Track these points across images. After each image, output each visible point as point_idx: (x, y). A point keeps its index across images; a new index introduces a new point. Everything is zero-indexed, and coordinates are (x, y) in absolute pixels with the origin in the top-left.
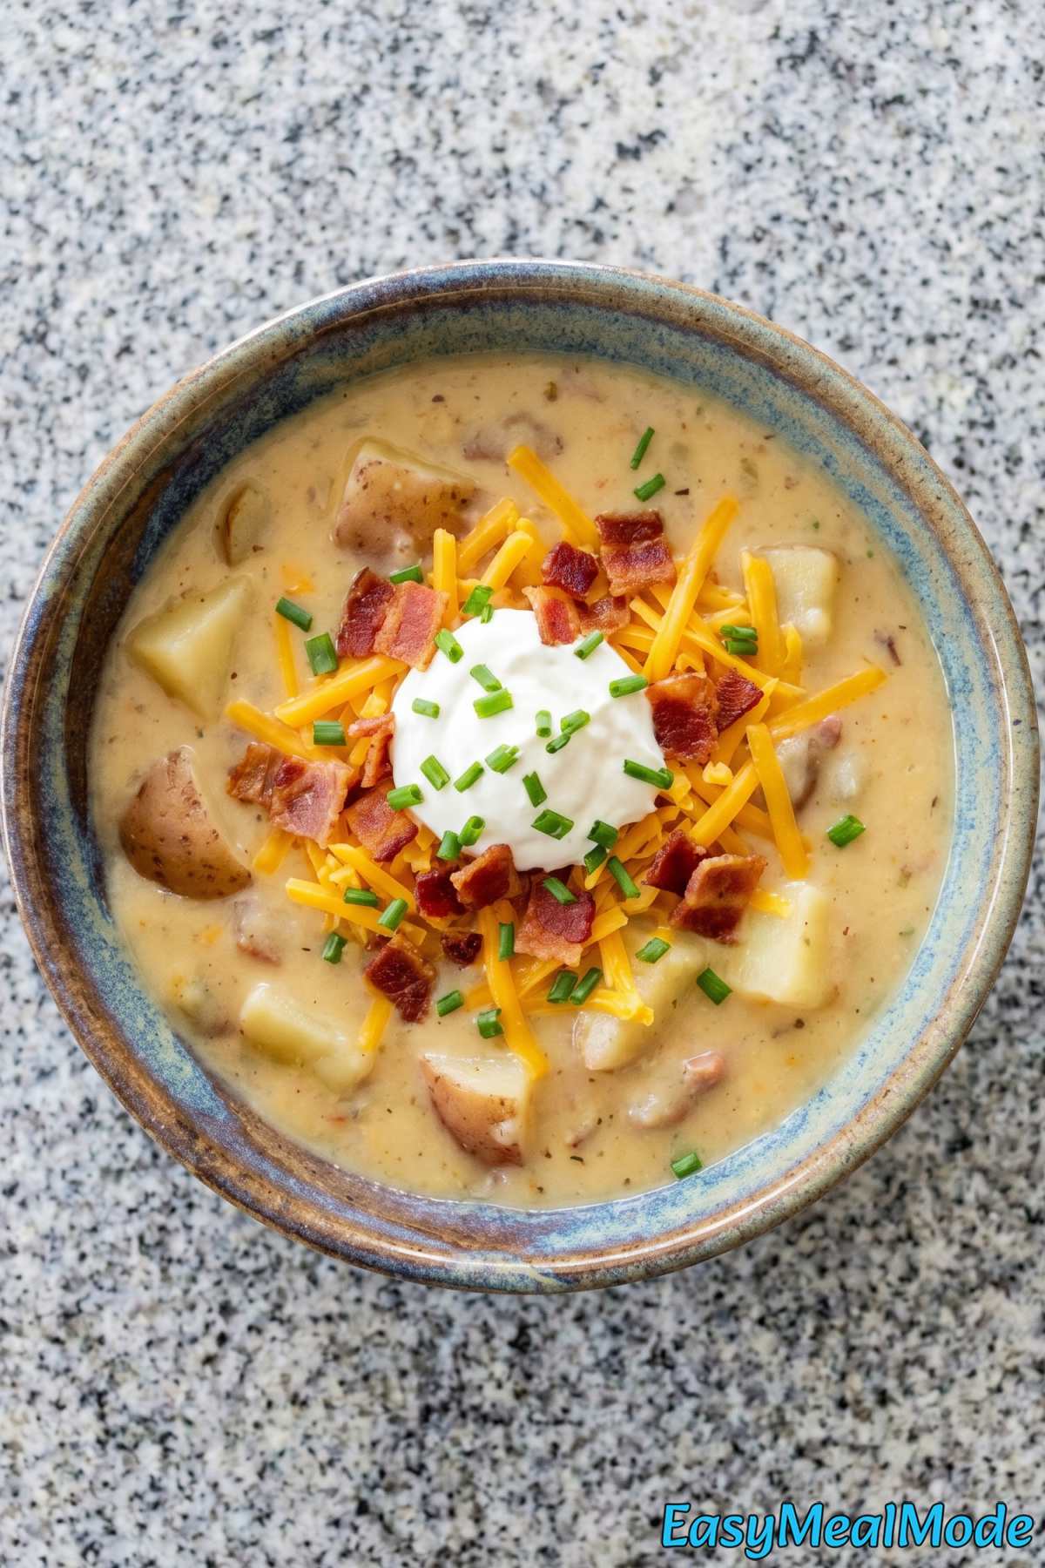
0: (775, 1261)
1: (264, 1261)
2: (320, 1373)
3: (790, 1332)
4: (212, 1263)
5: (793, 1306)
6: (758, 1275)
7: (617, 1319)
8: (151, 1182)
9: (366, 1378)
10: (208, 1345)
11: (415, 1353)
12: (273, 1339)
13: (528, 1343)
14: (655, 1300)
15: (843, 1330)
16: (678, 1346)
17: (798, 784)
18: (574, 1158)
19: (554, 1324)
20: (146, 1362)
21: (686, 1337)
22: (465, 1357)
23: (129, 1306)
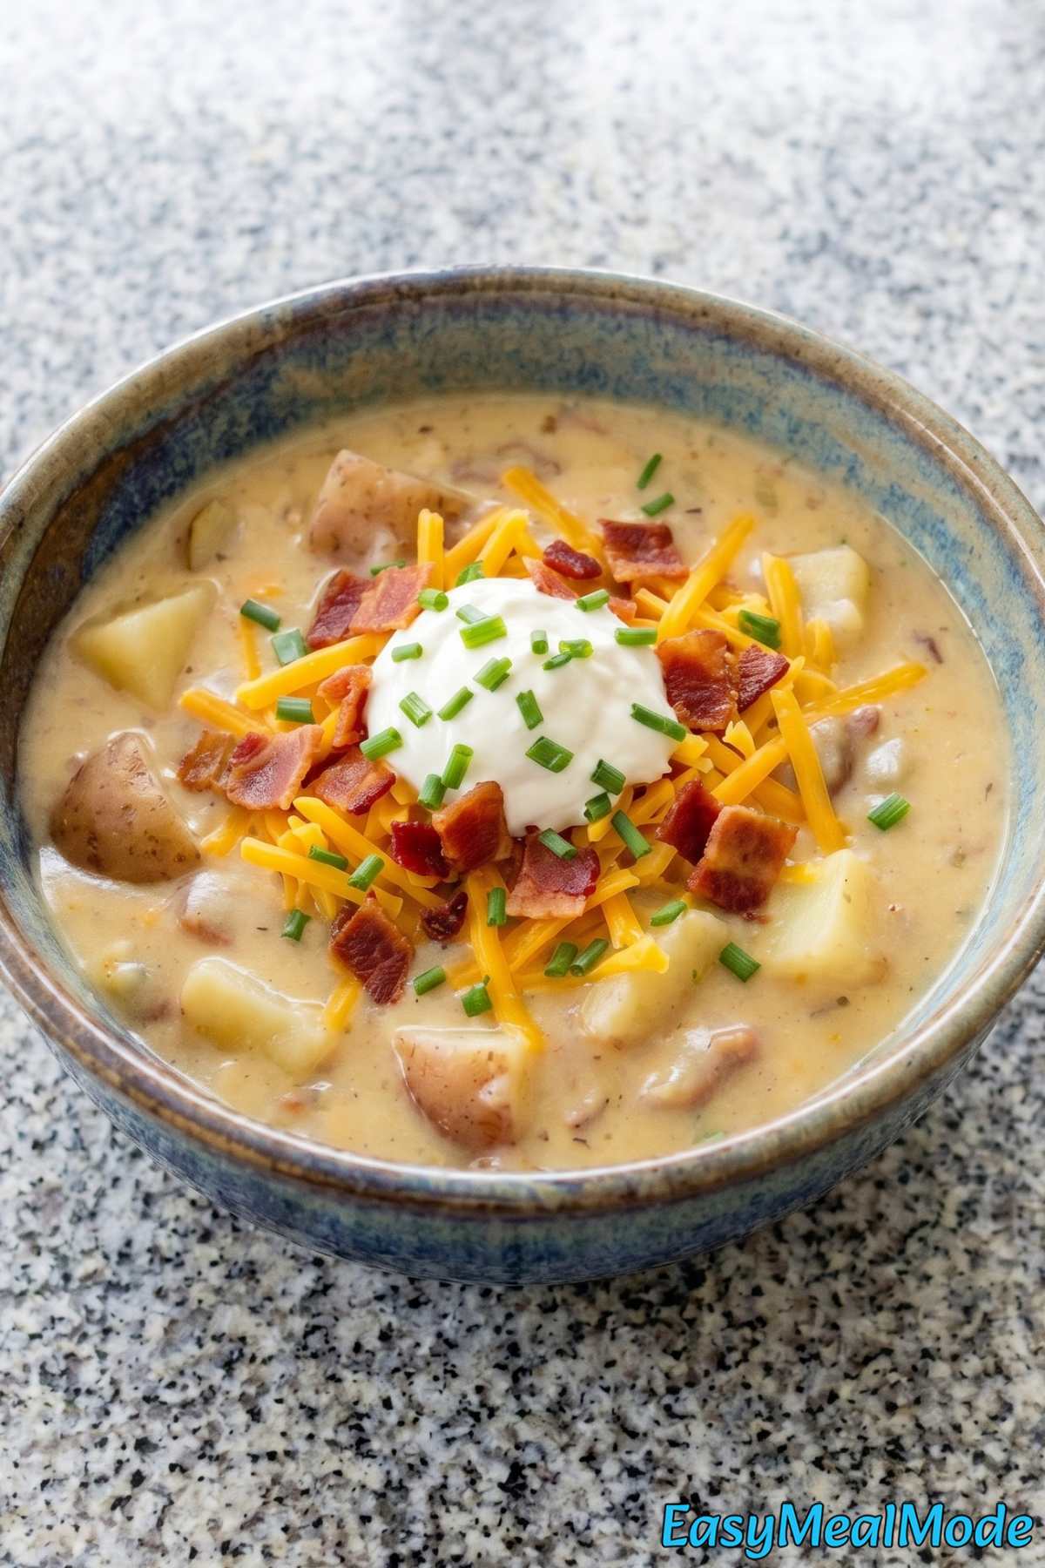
0: (833, 1397)
1: (193, 1392)
2: (258, 1519)
3: (857, 1474)
4: (128, 1392)
5: (859, 1446)
6: (812, 1411)
7: (636, 1459)
8: (61, 1305)
9: (318, 1523)
10: (120, 1486)
11: (380, 1496)
12: (201, 1479)
13: (524, 1486)
14: (684, 1438)
15: (922, 1472)
16: (714, 1490)
17: (832, 762)
18: (576, 1139)
19: (557, 1464)
20: (41, 1504)
21: (722, 1479)
22: (444, 1502)
23: (23, 1440)
